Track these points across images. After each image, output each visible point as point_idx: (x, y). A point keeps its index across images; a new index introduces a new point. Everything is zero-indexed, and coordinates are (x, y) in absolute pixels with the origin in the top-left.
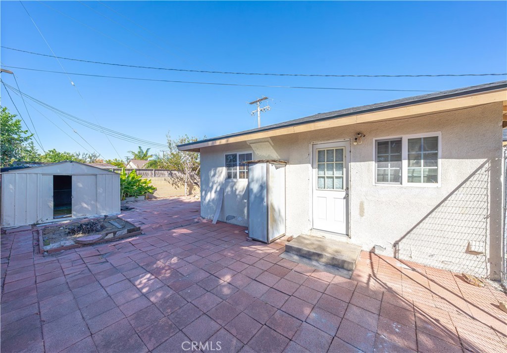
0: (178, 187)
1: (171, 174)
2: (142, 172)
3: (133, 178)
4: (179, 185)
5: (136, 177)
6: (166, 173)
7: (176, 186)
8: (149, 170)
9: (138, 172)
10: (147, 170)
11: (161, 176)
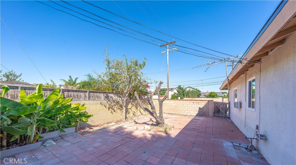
0: (115, 111)
1: (107, 97)
2: (72, 93)
3: (56, 103)
4: (115, 109)
5: (61, 100)
6: (102, 96)
7: (113, 111)
8: (82, 92)
9: (66, 93)
10: (79, 91)
11: (96, 99)
